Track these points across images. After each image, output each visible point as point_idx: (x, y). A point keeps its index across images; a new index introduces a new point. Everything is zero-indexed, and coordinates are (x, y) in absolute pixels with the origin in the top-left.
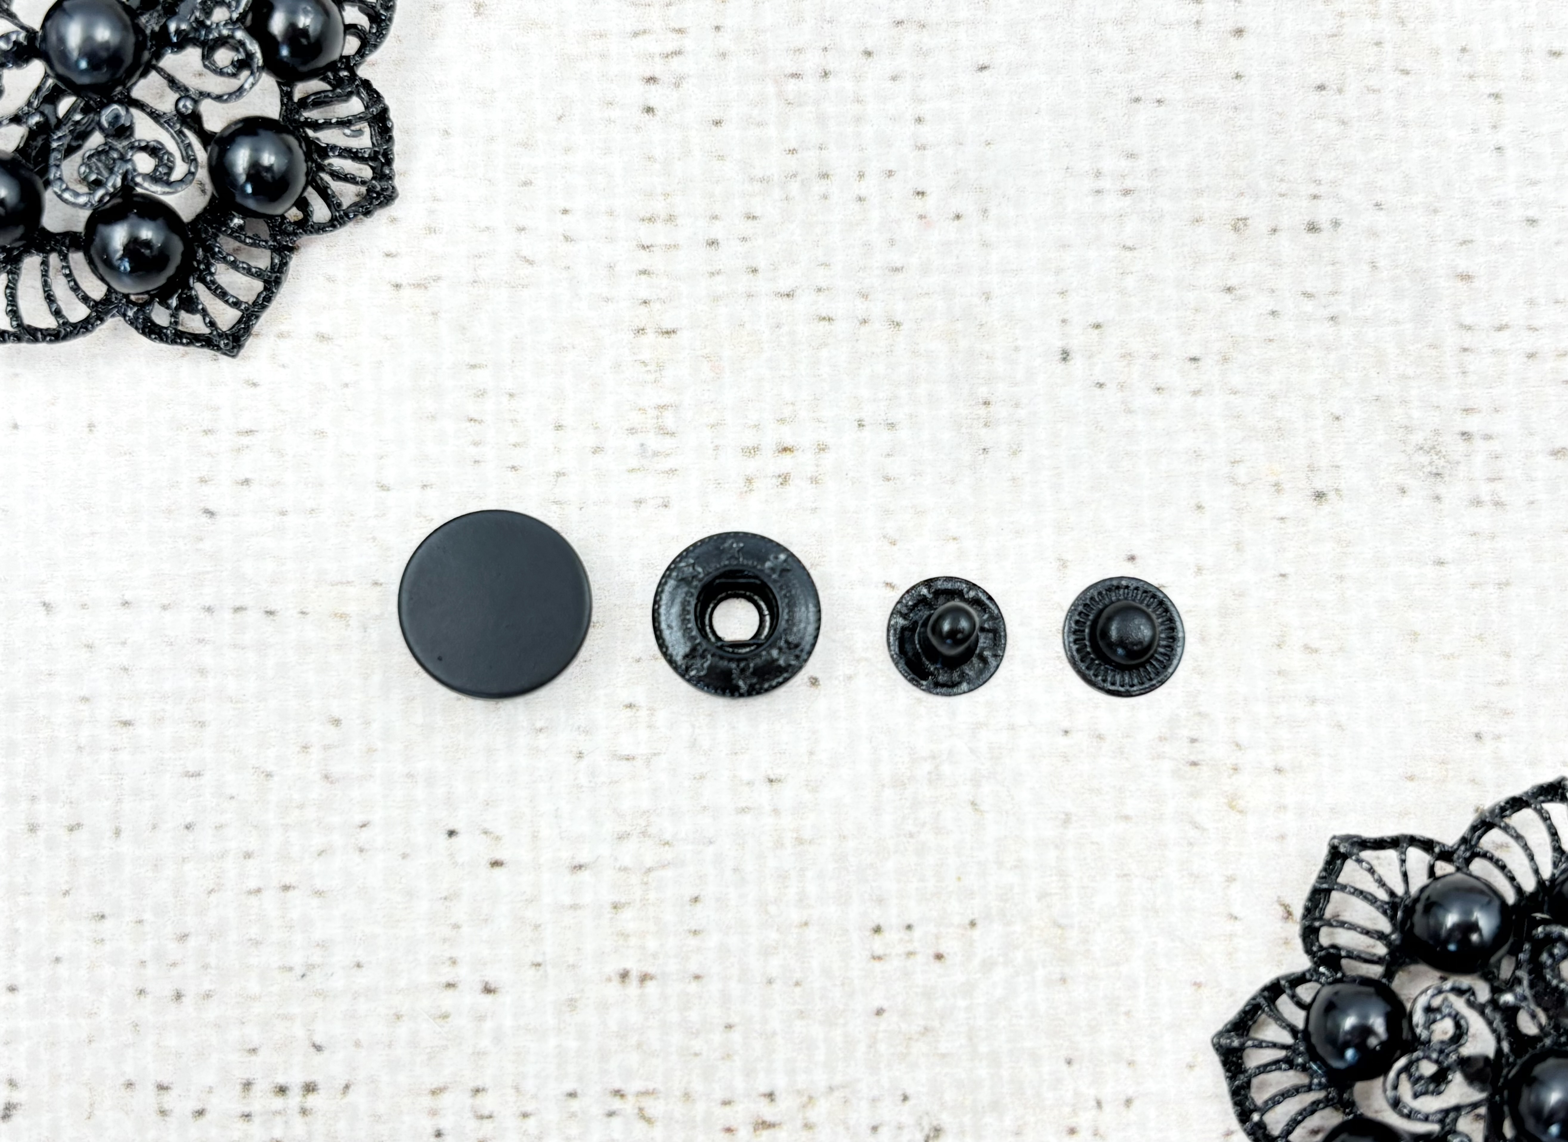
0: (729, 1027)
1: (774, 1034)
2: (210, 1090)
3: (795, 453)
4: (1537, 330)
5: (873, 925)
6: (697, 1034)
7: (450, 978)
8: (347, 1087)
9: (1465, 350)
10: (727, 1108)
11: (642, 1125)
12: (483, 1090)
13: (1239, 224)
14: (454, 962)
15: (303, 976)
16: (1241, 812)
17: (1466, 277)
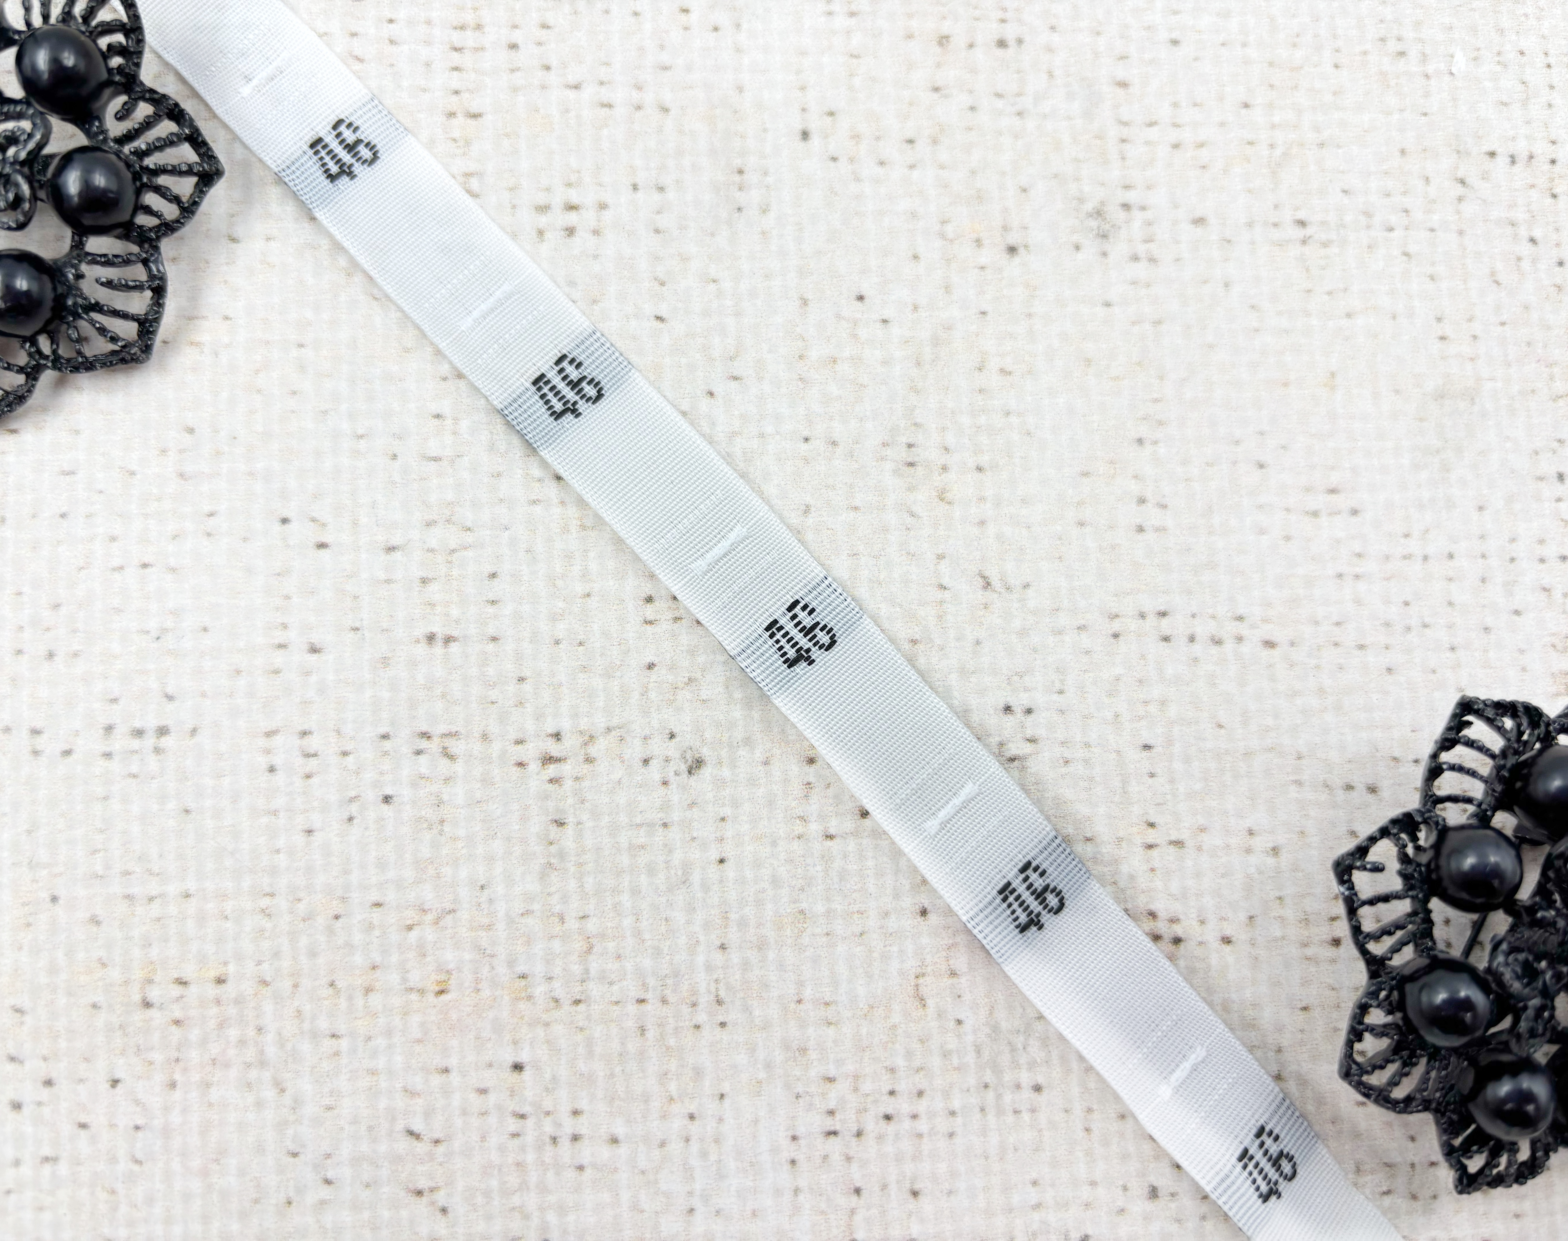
0: (521, 680)
1: (560, 685)
2: (77, 733)
3: (581, 211)
4: (1179, 126)
5: (644, 595)
6: (494, 685)
7: (281, 640)
8: (194, 731)
9: (1123, 141)
10: (520, 747)
11: (445, 761)
12: (310, 733)
13: (943, 40)
14: (285, 626)
15: (158, 638)
16: (949, 503)
17: (1123, 85)
